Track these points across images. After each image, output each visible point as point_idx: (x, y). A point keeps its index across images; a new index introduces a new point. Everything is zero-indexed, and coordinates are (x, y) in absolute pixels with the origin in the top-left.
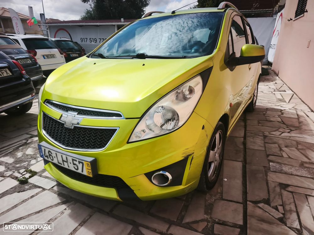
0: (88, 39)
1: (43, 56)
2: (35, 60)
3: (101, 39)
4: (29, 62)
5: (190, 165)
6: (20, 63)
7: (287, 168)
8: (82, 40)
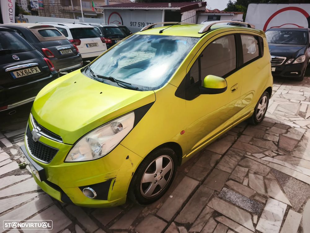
0: (137, 23)
1: (87, 45)
2: (77, 49)
3: (148, 23)
4: (70, 52)
5: (113, 186)
6: (62, 54)
7: (235, 196)
8: (132, 24)
